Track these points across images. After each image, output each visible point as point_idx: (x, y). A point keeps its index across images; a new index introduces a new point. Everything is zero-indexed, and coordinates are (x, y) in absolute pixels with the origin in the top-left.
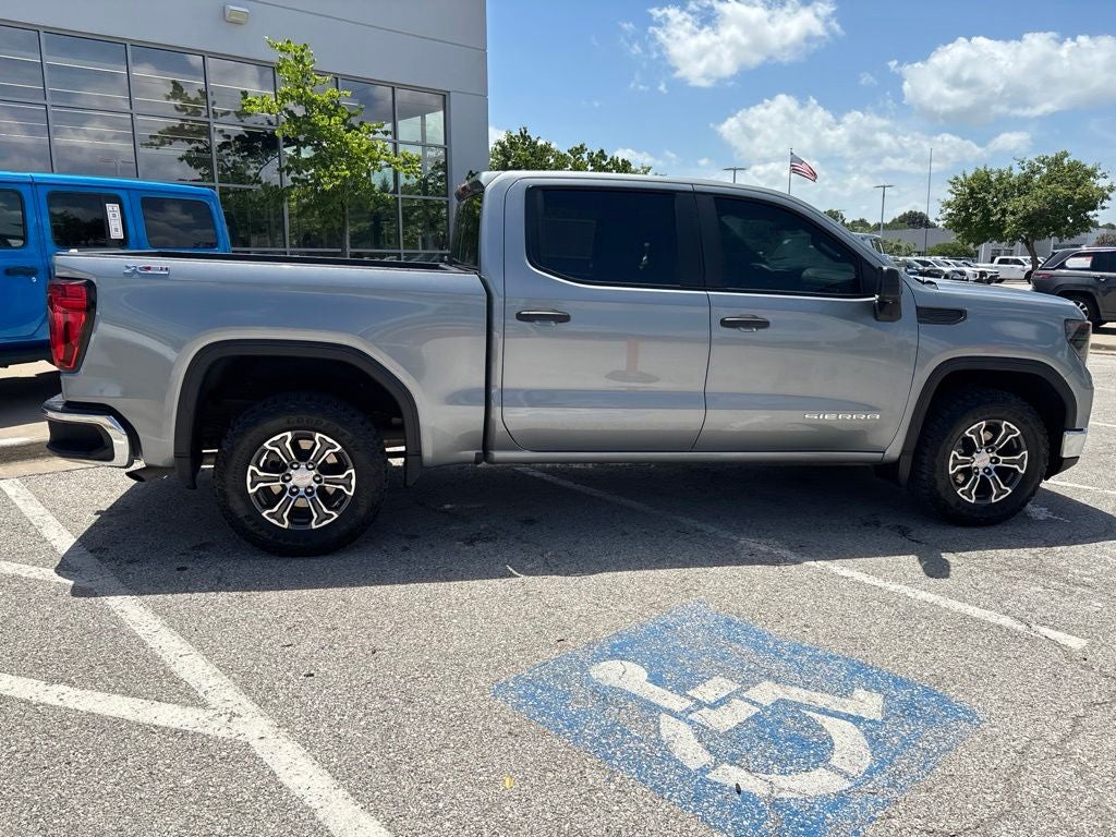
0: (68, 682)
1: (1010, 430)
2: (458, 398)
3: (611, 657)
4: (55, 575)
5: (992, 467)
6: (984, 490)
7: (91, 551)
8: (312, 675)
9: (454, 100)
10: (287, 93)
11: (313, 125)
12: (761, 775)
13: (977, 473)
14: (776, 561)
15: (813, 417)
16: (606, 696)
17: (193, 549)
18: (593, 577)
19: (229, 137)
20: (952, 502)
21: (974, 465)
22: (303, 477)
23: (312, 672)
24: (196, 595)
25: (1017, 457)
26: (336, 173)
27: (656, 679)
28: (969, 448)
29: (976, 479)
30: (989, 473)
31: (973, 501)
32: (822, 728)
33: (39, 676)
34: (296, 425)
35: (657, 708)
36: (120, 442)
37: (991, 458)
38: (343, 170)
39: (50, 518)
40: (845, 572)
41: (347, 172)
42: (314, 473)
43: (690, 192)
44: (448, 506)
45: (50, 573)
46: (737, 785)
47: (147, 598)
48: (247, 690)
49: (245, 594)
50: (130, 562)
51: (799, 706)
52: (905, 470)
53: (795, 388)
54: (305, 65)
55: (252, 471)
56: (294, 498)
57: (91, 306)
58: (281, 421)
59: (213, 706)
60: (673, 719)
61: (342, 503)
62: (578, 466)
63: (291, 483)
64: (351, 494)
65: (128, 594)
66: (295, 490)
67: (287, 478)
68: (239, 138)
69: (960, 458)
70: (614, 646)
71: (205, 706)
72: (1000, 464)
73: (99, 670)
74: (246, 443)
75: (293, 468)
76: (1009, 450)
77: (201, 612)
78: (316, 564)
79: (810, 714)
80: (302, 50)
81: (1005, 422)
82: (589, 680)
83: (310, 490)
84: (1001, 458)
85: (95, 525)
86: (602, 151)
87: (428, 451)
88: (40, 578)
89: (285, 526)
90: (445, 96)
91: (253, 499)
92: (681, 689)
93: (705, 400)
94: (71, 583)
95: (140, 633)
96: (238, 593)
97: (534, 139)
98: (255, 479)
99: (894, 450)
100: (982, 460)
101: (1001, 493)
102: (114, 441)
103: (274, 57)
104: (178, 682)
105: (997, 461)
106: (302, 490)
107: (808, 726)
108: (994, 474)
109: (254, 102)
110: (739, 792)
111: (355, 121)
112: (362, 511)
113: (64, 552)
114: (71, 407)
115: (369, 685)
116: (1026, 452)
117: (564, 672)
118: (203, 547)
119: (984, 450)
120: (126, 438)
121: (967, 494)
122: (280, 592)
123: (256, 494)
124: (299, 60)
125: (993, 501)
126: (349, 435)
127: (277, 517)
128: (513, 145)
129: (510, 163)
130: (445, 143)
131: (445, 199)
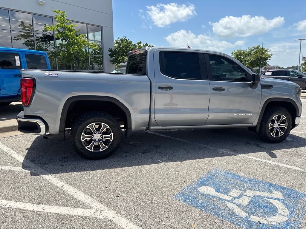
0: (43, 203)
1: (283, 117)
2: (142, 112)
3: (202, 185)
4: (23, 169)
5: (279, 127)
6: (277, 133)
7: (31, 161)
8: (119, 196)
9: (104, 28)
10: (59, 25)
11: (66, 34)
12: (263, 218)
13: (275, 129)
14: (230, 155)
15: (235, 115)
16: (207, 197)
17: (62, 159)
18: (184, 162)
19: (38, 37)
20: (270, 137)
21: (274, 127)
22: (97, 136)
23: (118, 195)
24: (70, 173)
25: (285, 124)
26: (74, 48)
27: (217, 191)
28: (273, 122)
29: (275, 130)
30: (278, 129)
31: (274, 136)
32: (271, 203)
33: (33, 202)
34: (97, 121)
35: (223, 200)
36: (43, 127)
37: (279, 125)
38: (76, 47)
39: (12, 151)
40: (249, 157)
41: (77, 48)
42: (100, 135)
43: (202, 53)
44: (132, 143)
45: (20, 169)
46: (259, 221)
47: (56, 175)
48: (101, 202)
49: (85, 172)
50: (45, 164)
51: (261, 196)
52: (258, 129)
53: (231, 107)
54: (64, 17)
55: (83, 135)
56: (95, 142)
57: (34, 86)
58: (92, 120)
59: (93, 208)
60: (229, 203)
61: (109, 143)
62: (173, 130)
63: (94, 138)
64: (112, 140)
65: (49, 174)
66: (95, 140)
67: (93, 136)
68: (41, 38)
69: (271, 125)
70: (201, 182)
71: (91, 208)
72: (281, 126)
73: (51, 199)
74: (81, 126)
75: (94, 133)
76: (283, 123)
77: (75, 179)
78: (102, 162)
79: (265, 199)
80: (63, 13)
81: (282, 115)
82: (200, 193)
83: (99, 140)
84: (281, 125)
85: (28, 153)
86: (147, 43)
87: (133, 127)
88: (18, 170)
89: (92, 151)
90: (101, 27)
91: (83, 143)
92: (227, 193)
93: (209, 111)
94: (29, 171)
95: (59, 186)
96: (83, 172)
97: (127, 40)
98: (84, 137)
99: (255, 124)
100: (276, 125)
101: (281, 134)
102: (41, 127)
103: (54, 15)
104: (79, 201)
105: (280, 125)
106: (97, 140)
107: (267, 202)
108: (279, 129)
109: (49, 27)
110: (260, 224)
111: (78, 34)
112: (115, 145)
113: (22, 162)
114: (26, 117)
115: (137, 198)
116: (287, 123)
117: (191, 190)
118: (65, 158)
119: (277, 123)
120: (45, 126)
121: (273, 135)
122: (96, 171)
123: (84, 142)
124: (63, 16)
125: (279, 136)
126: (112, 123)
127: (90, 148)
128: (122, 41)
129: (121, 46)
130: (102, 40)
131: (102, 56)
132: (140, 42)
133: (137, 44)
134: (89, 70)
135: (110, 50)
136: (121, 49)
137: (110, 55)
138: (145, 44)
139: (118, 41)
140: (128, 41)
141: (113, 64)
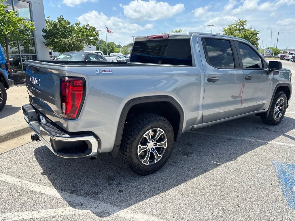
1: (283, 100)
3: (291, 185)
4: (76, 210)
9: (33, 4)
20: (275, 120)
22: (151, 145)
24: (146, 201)
30: (278, 111)
34: (154, 126)
39: (24, 181)
45: (72, 210)
47: (131, 208)
55: (139, 146)
56: (150, 153)
58: (150, 126)
63: (148, 148)
64: (166, 148)
70: (285, 182)
83: (153, 149)
88: (72, 213)
89: (148, 164)
90: (30, 3)
91: (139, 157)
93: (241, 101)
94: (90, 211)
97: (65, 19)
98: (140, 150)
99: (267, 109)
101: (280, 116)
116: (284, 105)
117: (292, 194)
125: (279, 118)
127: (146, 162)
128: (59, 21)
129: (58, 27)
130: (31, 19)
131: (33, 37)
132: (79, 23)
133: (75, 25)
134: (19, 54)
135: (44, 31)
136: (58, 29)
137: (45, 37)
138: (86, 25)
139: (48, 20)
140: (66, 21)
141: (48, 46)
